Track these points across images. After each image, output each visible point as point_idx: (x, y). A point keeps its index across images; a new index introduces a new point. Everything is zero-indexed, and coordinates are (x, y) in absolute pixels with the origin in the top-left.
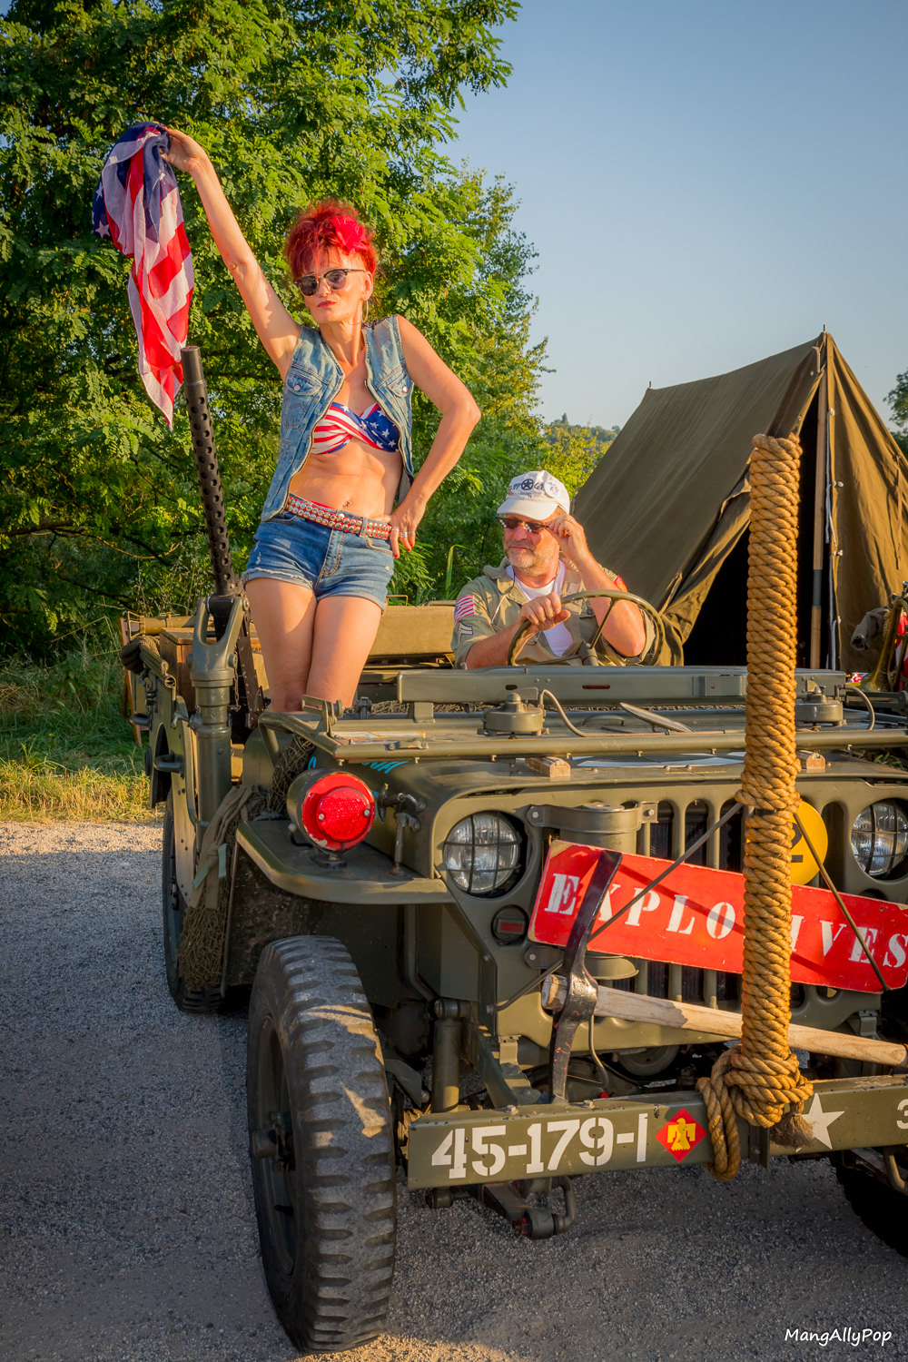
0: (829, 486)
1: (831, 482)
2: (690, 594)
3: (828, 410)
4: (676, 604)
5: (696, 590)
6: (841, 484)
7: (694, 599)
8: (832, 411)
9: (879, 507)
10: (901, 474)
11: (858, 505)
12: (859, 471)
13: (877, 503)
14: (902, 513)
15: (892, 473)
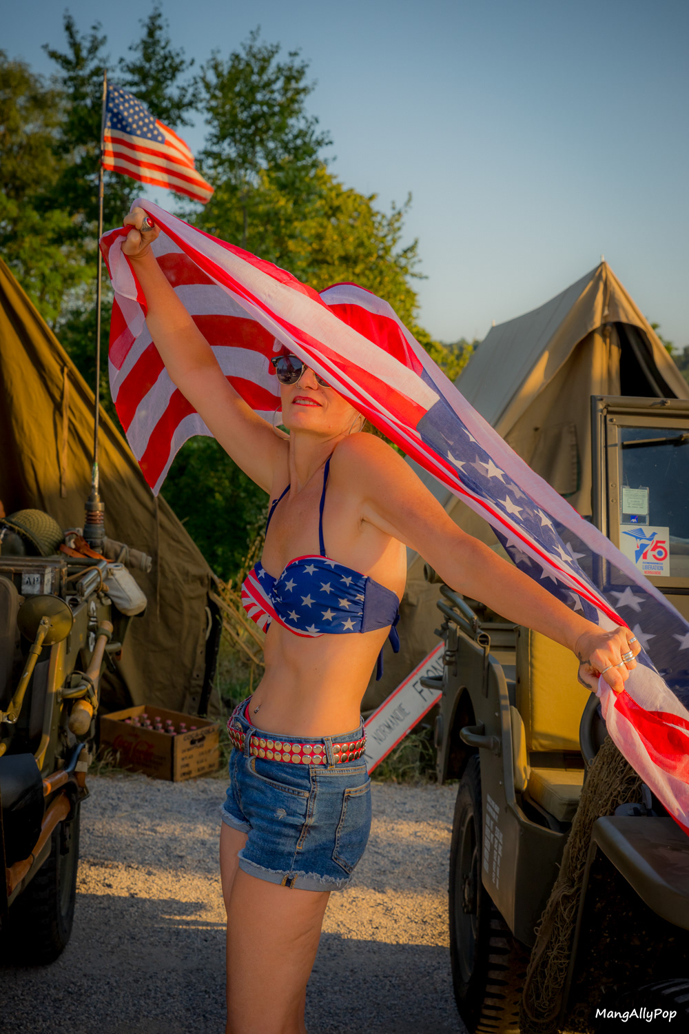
10: (68, 386)
11: (11, 422)
12: (11, 383)
13: (36, 420)
14: (69, 428)
15: (58, 387)
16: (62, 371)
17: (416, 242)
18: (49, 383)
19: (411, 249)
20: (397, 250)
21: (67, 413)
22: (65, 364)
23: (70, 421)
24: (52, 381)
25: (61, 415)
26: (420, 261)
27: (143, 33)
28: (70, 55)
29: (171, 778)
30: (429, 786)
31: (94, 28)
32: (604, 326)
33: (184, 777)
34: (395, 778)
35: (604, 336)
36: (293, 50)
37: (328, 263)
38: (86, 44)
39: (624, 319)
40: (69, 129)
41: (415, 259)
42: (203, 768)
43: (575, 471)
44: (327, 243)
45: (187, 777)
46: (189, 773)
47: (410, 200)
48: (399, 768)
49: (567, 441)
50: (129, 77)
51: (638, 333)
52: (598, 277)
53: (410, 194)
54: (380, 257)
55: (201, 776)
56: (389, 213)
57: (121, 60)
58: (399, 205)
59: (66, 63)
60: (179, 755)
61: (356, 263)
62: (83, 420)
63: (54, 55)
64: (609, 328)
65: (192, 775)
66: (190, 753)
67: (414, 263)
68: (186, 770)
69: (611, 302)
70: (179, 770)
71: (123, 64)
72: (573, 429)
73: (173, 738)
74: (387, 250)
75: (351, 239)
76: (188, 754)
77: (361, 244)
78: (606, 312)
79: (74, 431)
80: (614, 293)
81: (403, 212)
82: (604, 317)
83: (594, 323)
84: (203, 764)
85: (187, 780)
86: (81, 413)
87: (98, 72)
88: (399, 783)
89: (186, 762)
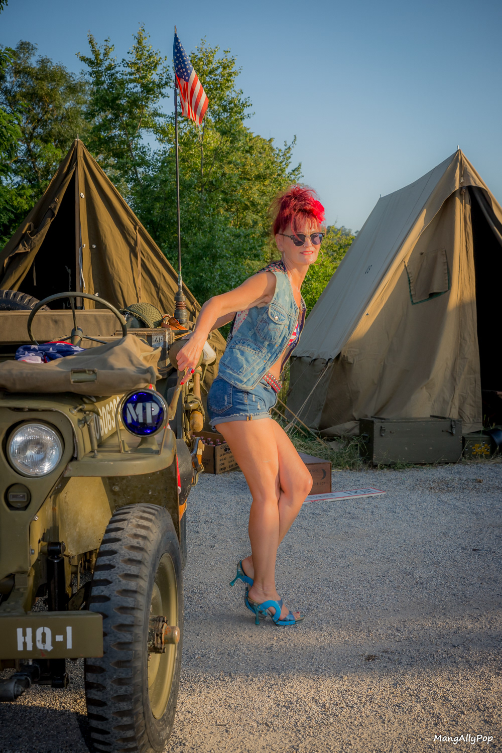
0: (81, 247)
3: (79, 194)
6: (94, 246)
8: (82, 195)
9: (123, 262)
10: (140, 238)
11: (106, 262)
12: (105, 237)
13: (121, 259)
14: (142, 265)
15: (133, 239)
16: (135, 229)
17: (300, 165)
18: (128, 237)
19: (297, 169)
20: (288, 170)
21: (139, 255)
22: (137, 224)
23: (142, 259)
24: (129, 234)
25: (136, 256)
26: (303, 176)
27: (134, 43)
28: (93, 57)
29: (215, 473)
30: (369, 471)
31: (106, 41)
32: (461, 189)
33: (222, 471)
34: (348, 467)
35: (461, 195)
36: (226, 50)
37: (248, 179)
38: (102, 51)
39: (473, 184)
40: (96, 102)
41: (300, 175)
42: (232, 465)
43: (447, 278)
44: (248, 167)
45: (224, 471)
46: (225, 468)
47: (295, 140)
48: (350, 461)
49: (441, 260)
50: (128, 70)
51: (482, 192)
52: (456, 160)
54: (279, 175)
55: (231, 470)
56: (283, 148)
57: (124, 60)
58: (289, 143)
59: (91, 63)
60: (218, 458)
61: (265, 178)
62: (149, 258)
63: (83, 59)
64: (464, 190)
65: (226, 470)
66: (225, 456)
67: (299, 177)
68: (222, 467)
69: (464, 174)
70: (218, 467)
71: (125, 62)
72: (444, 253)
73: (214, 448)
74: (282, 170)
75: (262, 164)
76: (223, 457)
77: (268, 168)
78: (462, 180)
79: (144, 266)
80: (466, 168)
81: (291, 147)
82: (460, 183)
83: (456, 187)
84: (232, 463)
85: (223, 473)
86: (148, 254)
87: (110, 68)
88: (351, 470)
89: (222, 462)
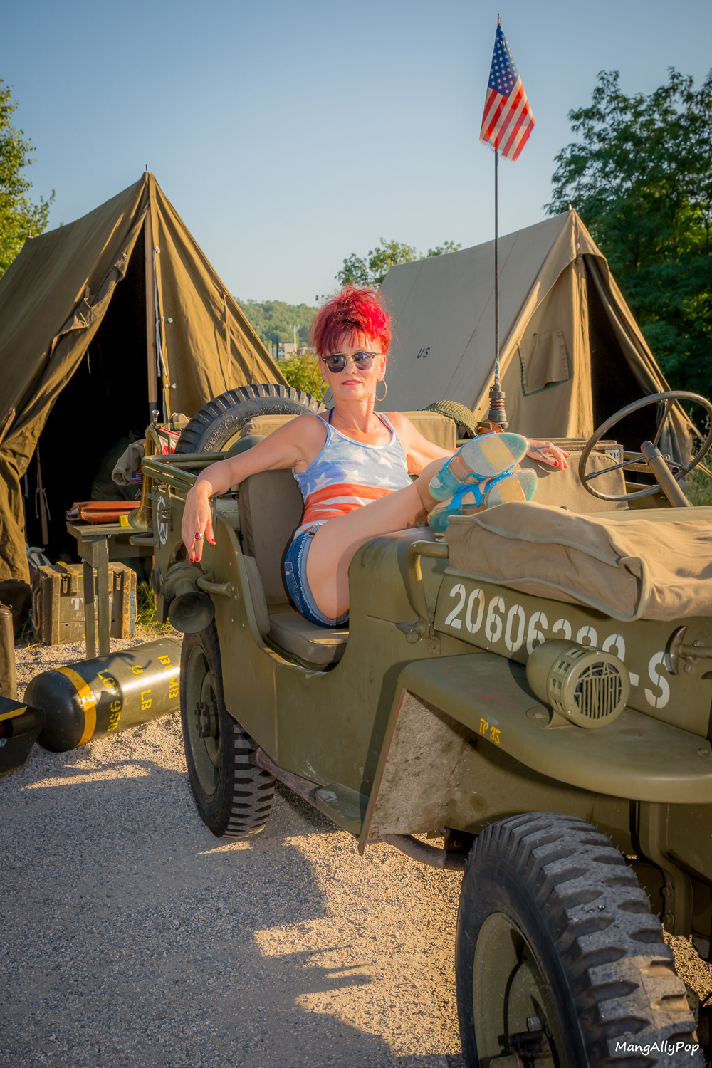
0: (158, 321)
1: (160, 318)
2: (23, 429)
3: (153, 248)
4: (10, 439)
5: (30, 425)
6: (171, 320)
7: (28, 434)
8: (157, 248)
9: (208, 342)
11: (188, 340)
12: (186, 308)
13: (206, 338)
14: (231, 348)
15: (219, 310)
16: (222, 297)
18: (213, 307)
21: (229, 334)
23: (231, 340)
24: (215, 305)
32: (578, 256)
35: (577, 266)
39: (591, 252)
43: (566, 364)
52: (570, 222)
53: (54, 191)
62: (240, 338)
64: (580, 259)
69: (580, 239)
72: (561, 334)
78: (579, 247)
79: (234, 349)
80: (582, 233)
82: (577, 251)
83: (571, 257)
86: (238, 331)
